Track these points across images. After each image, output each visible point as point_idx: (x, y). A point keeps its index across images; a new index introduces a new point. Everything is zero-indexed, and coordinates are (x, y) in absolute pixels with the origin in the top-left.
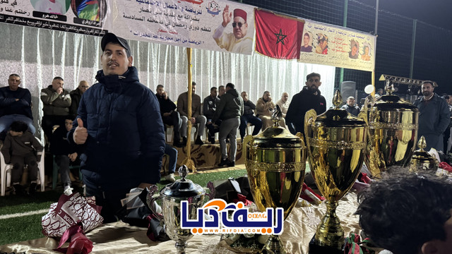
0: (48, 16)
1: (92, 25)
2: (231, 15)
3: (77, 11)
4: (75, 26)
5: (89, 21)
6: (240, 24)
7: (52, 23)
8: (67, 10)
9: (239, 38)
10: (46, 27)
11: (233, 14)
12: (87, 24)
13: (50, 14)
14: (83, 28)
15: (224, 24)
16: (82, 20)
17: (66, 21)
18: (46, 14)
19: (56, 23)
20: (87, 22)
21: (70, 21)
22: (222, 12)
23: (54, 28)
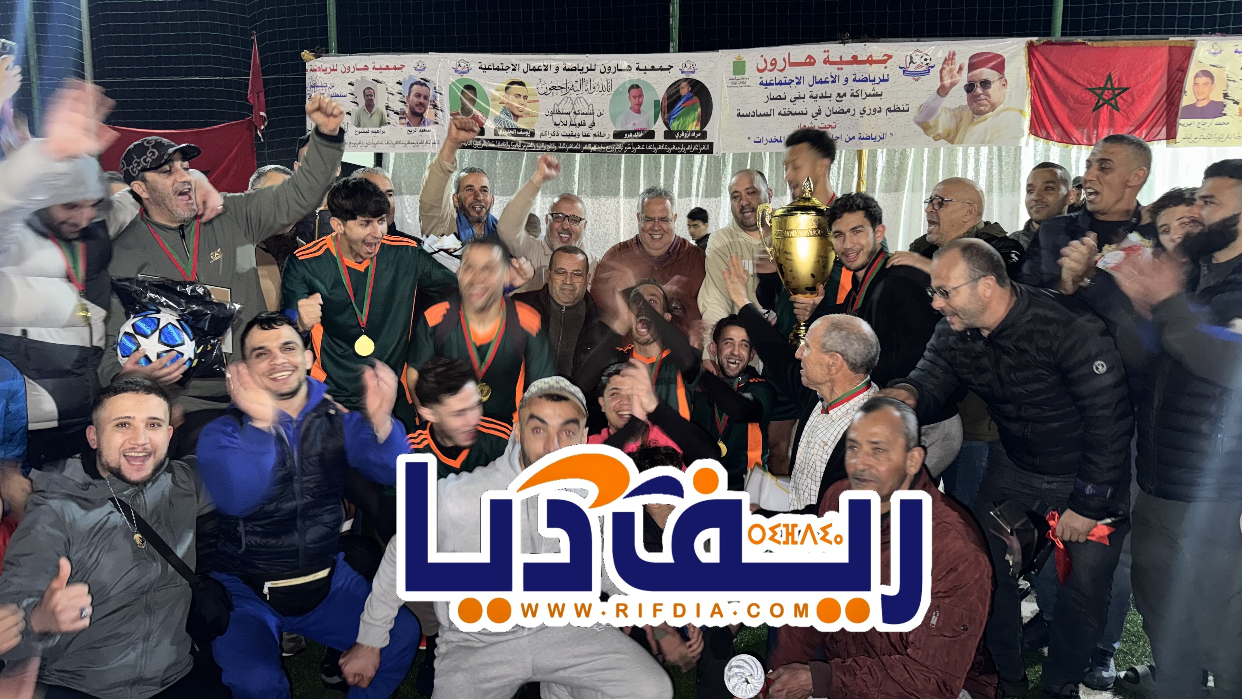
0: (631, 135)
1: (691, 138)
2: (961, 69)
3: (669, 119)
4: (665, 143)
5: (685, 132)
6: (985, 84)
7: (635, 144)
8: (655, 122)
9: (980, 113)
10: (629, 152)
11: (966, 68)
12: (682, 138)
13: (634, 132)
14: (677, 145)
15: (943, 91)
16: (676, 132)
17: (653, 137)
18: (628, 132)
19: (641, 144)
20: (683, 135)
21: (659, 137)
22: (938, 68)
23: (639, 152)
